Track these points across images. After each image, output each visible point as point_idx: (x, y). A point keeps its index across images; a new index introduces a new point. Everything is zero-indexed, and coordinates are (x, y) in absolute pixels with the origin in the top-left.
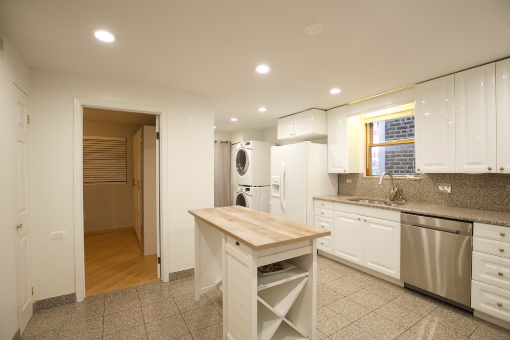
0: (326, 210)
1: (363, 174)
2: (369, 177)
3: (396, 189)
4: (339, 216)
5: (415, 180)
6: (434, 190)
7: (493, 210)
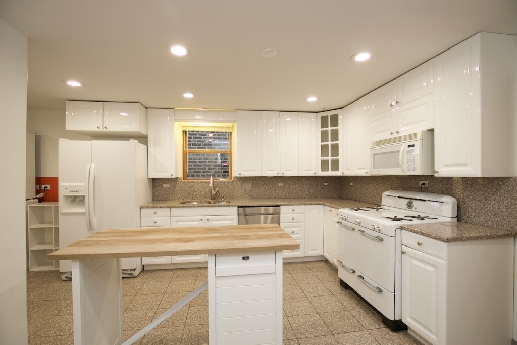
0: (160, 218)
1: (181, 178)
2: (185, 181)
3: (217, 189)
4: (177, 221)
5: (229, 182)
6: (241, 188)
7: (272, 198)
